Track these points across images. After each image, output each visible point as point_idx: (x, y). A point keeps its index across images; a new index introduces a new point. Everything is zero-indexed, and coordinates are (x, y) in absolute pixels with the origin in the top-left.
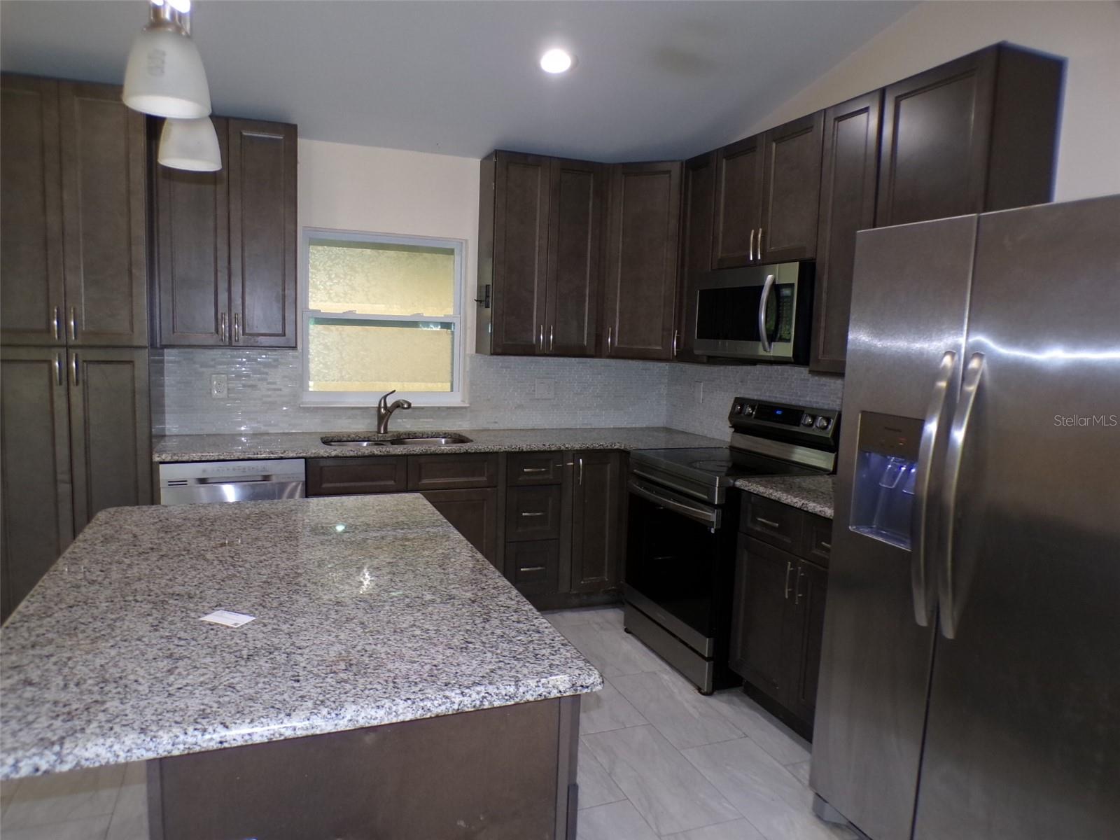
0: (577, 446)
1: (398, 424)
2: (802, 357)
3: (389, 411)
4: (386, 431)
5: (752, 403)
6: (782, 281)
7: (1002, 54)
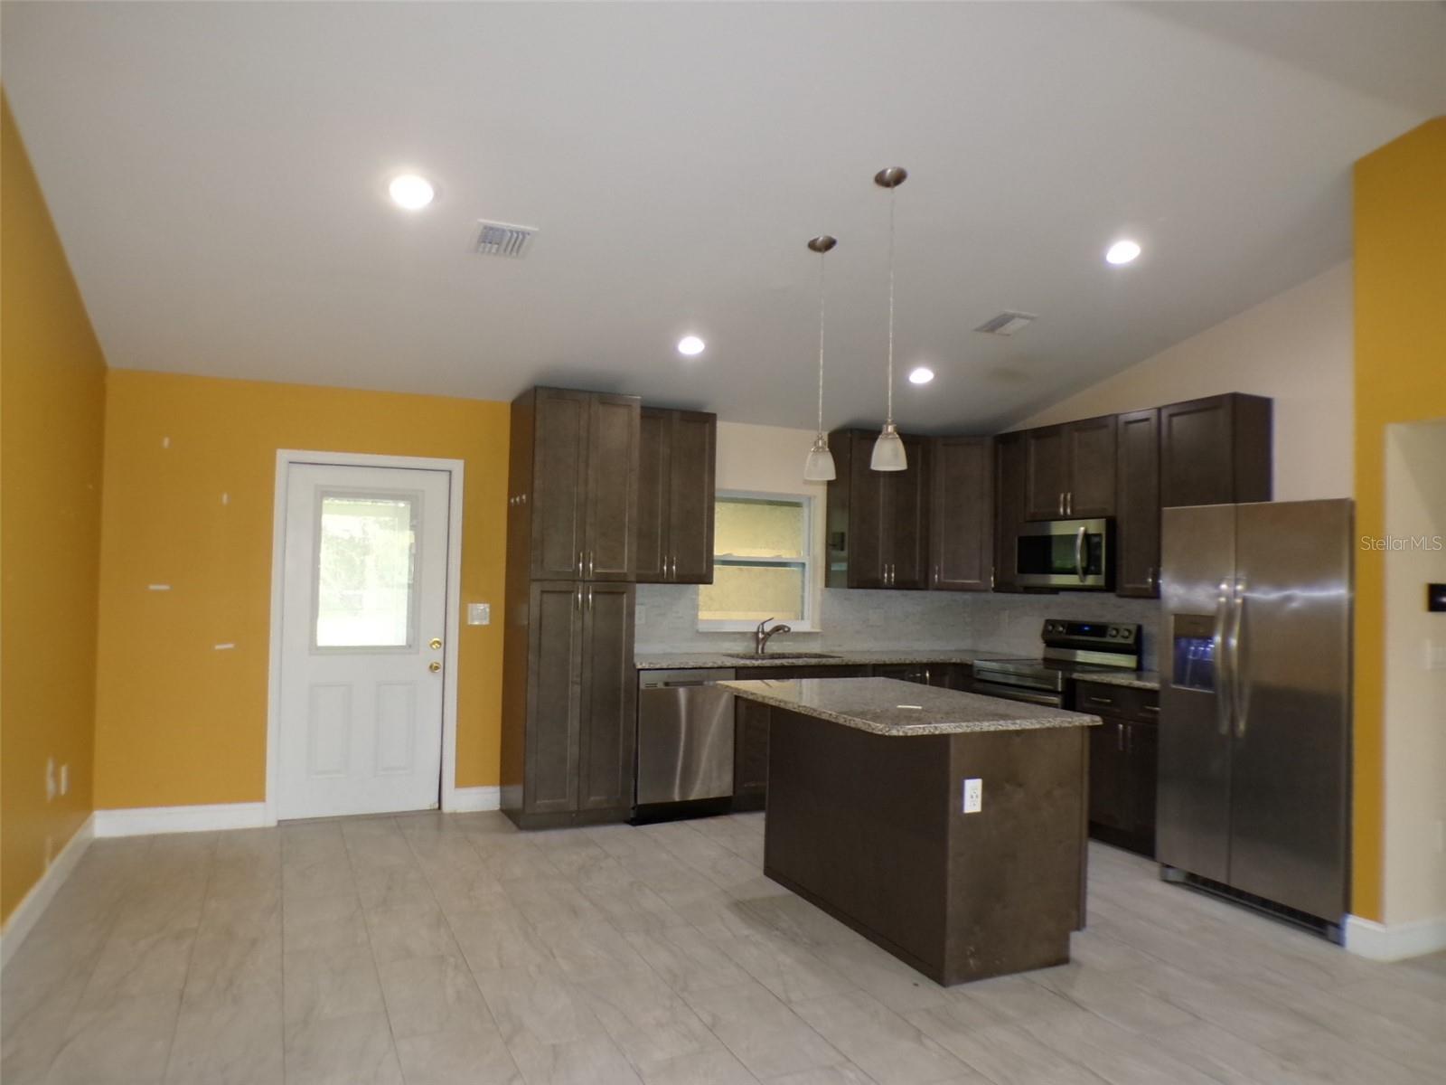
0: (925, 661)
1: (773, 646)
2: (1111, 586)
3: (768, 635)
4: (763, 652)
5: (1062, 623)
6: (1092, 531)
7: (1236, 399)
